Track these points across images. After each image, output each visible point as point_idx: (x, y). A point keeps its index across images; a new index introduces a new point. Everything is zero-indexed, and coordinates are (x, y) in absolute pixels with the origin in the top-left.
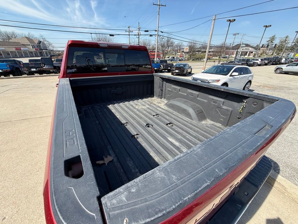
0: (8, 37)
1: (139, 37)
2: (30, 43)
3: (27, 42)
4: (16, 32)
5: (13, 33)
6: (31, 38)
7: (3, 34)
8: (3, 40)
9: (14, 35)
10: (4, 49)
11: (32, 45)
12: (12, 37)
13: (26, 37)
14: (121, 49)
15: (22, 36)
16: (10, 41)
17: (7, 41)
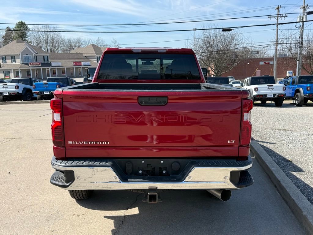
0: (71, 46)
1: (303, 25)
2: (95, 54)
3: (92, 52)
4: (82, 39)
5: (78, 40)
6: (99, 46)
7: (66, 43)
8: (63, 51)
9: (78, 43)
10: (60, 64)
11: (97, 57)
12: (75, 46)
13: (93, 45)
14: (157, 54)
15: (88, 44)
16: (71, 52)
17: (67, 53)
